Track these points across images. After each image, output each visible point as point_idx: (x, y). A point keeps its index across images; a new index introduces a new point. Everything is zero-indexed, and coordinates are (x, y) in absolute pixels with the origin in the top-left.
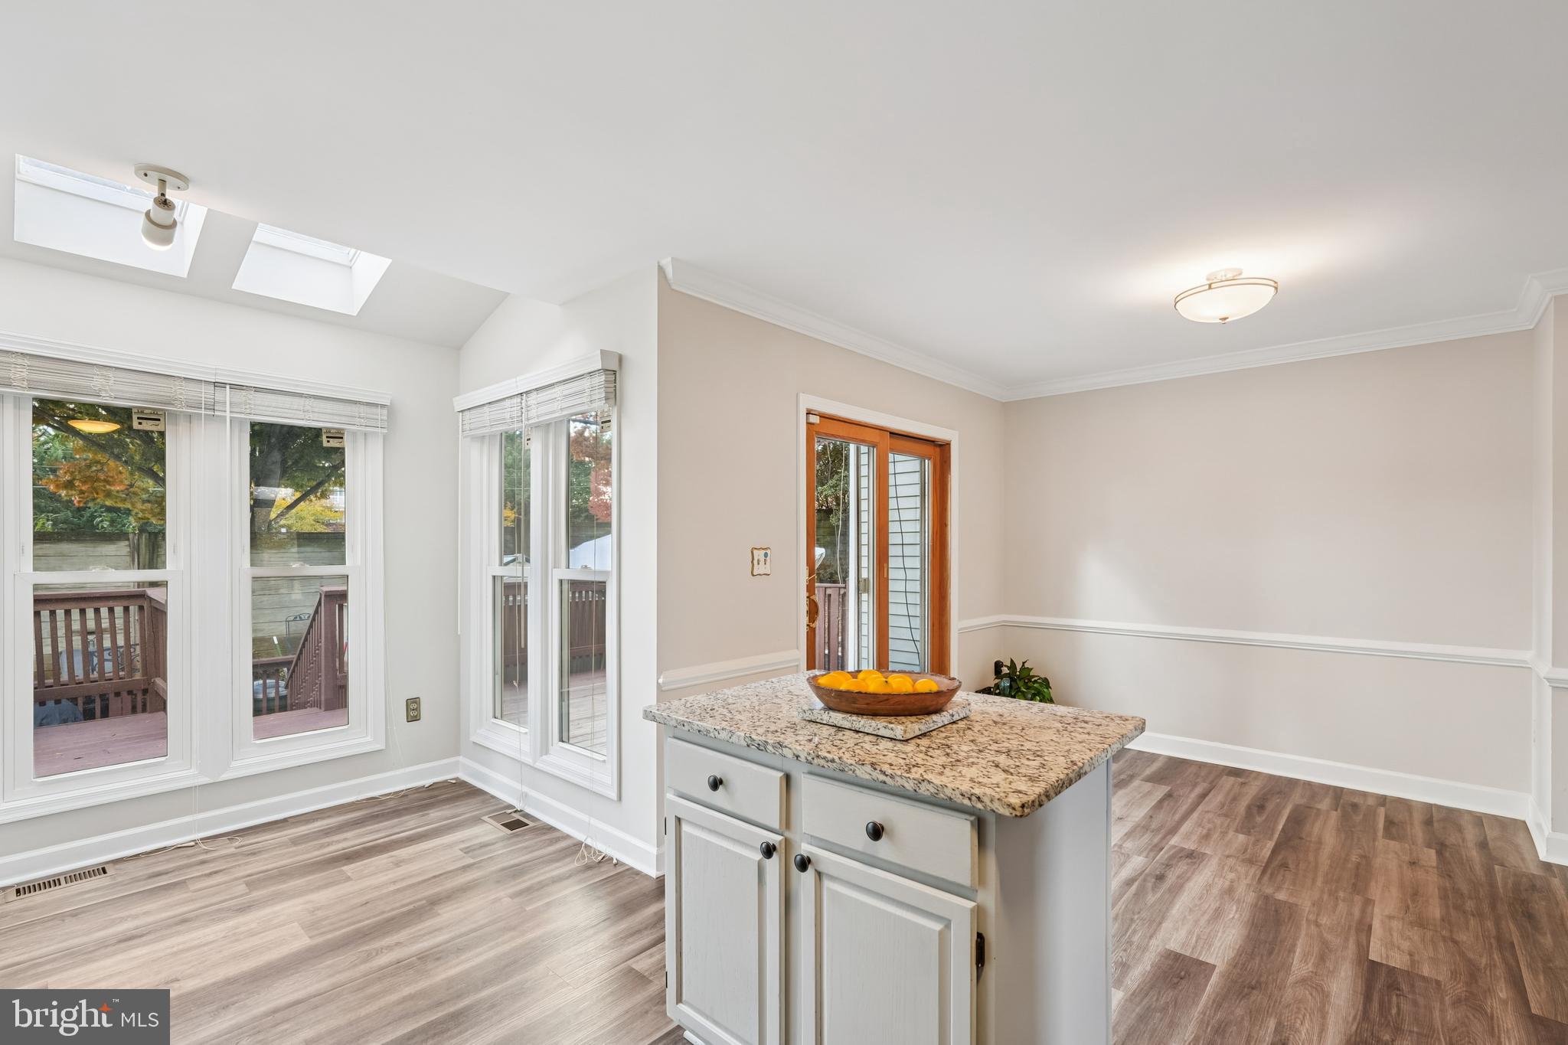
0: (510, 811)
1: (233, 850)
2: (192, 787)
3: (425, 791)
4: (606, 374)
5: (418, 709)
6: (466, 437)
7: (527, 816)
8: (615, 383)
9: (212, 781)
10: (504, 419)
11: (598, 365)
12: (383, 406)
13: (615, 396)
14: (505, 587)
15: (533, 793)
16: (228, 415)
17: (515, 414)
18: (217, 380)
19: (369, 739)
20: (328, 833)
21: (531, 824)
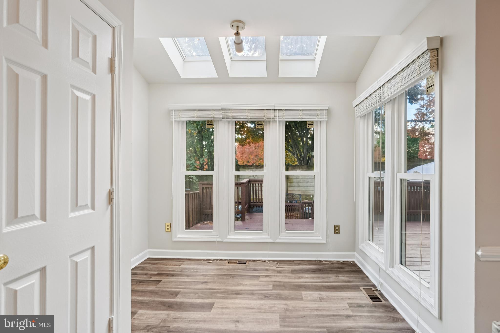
0: (373, 289)
1: (275, 268)
2: (267, 242)
3: (340, 264)
4: (431, 52)
5: (339, 230)
6: (357, 117)
7: (382, 295)
8: (438, 56)
9: (273, 242)
10: (373, 103)
11: (426, 48)
12: (326, 110)
13: (438, 65)
14: (375, 183)
15: (385, 284)
16: (278, 120)
17: (377, 99)
18: (275, 109)
19: (321, 238)
20: (302, 272)
21: (384, 302)
